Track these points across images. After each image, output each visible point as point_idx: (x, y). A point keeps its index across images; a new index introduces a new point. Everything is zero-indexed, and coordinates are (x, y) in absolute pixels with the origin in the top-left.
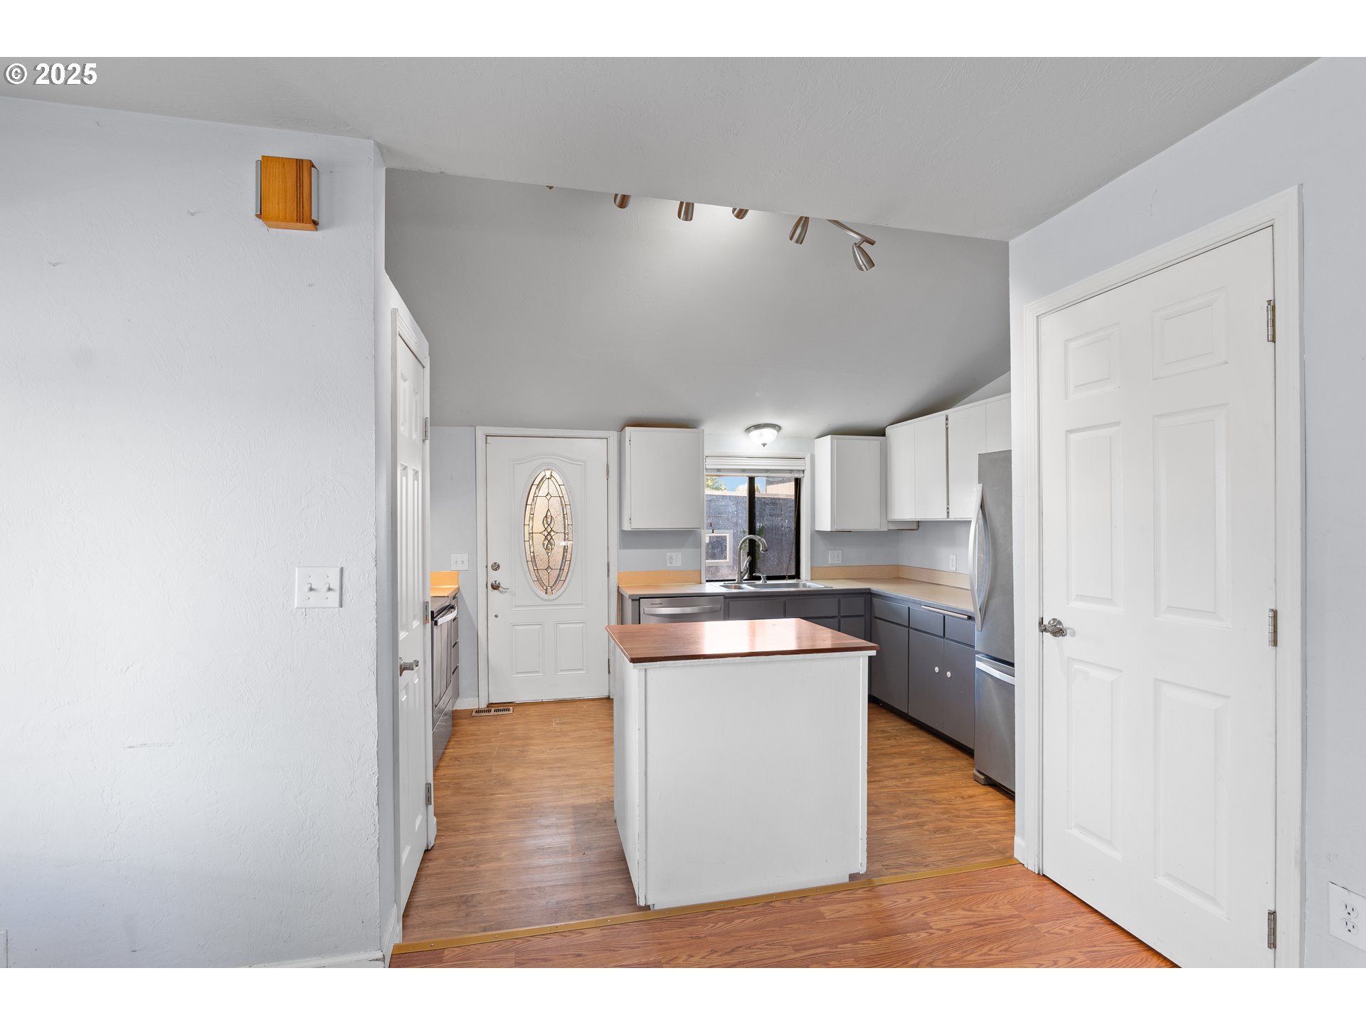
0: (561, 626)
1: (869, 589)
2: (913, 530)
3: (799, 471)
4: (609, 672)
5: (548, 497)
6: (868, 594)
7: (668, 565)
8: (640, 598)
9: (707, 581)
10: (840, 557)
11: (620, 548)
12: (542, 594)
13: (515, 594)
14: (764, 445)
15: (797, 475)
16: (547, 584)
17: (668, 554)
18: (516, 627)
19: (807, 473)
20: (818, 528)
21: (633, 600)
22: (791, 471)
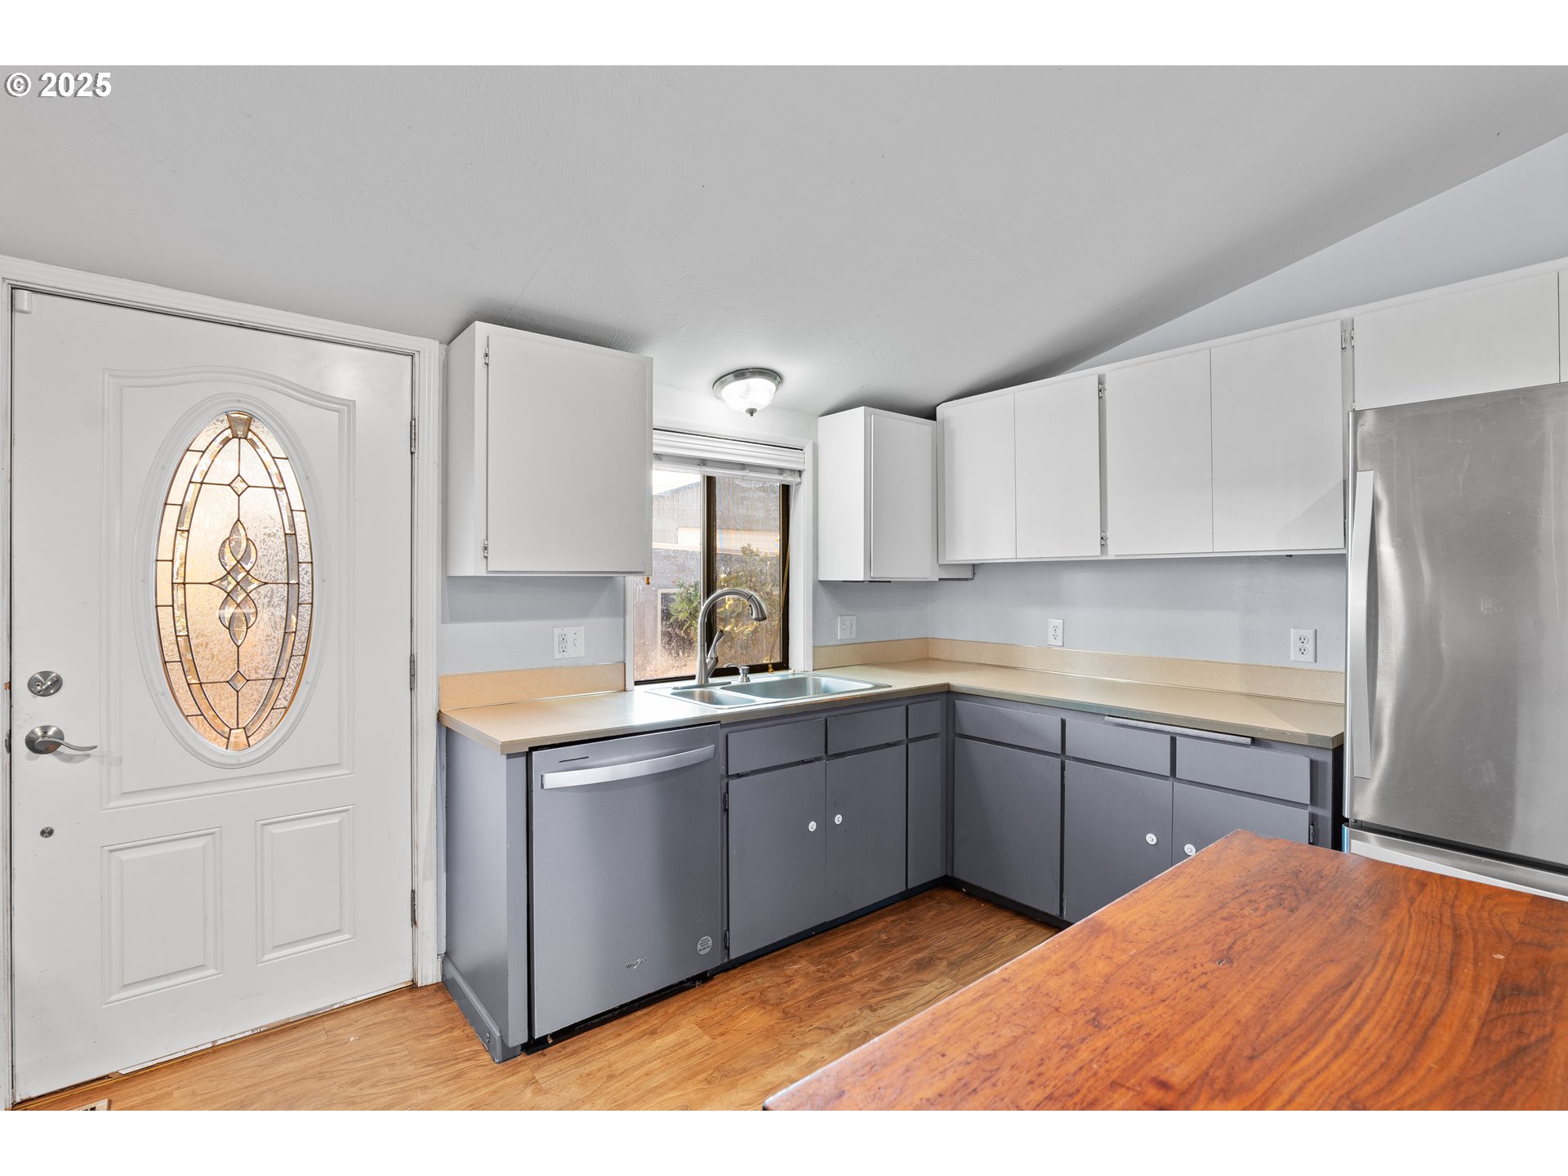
0: (276, 830)
1: (948, 685)
2: (967, 579)
3: (793, 471)
4: (414, 922)
5: (240, 486)
6: (948, 694)
7: (558, 655)
8: (532, 749)
9: (637, 683)
10: (854, 627)
11: (443, 622)
12: (217, 746)
13: (120, 760)
14: (752, 412)
15: (788, 479)
16: (232, 723)
17: (557, 631)
18: (125, 856)
19: (807, 477)
20: (822, 578)
21: (509, 756)
22: (781, 471)
